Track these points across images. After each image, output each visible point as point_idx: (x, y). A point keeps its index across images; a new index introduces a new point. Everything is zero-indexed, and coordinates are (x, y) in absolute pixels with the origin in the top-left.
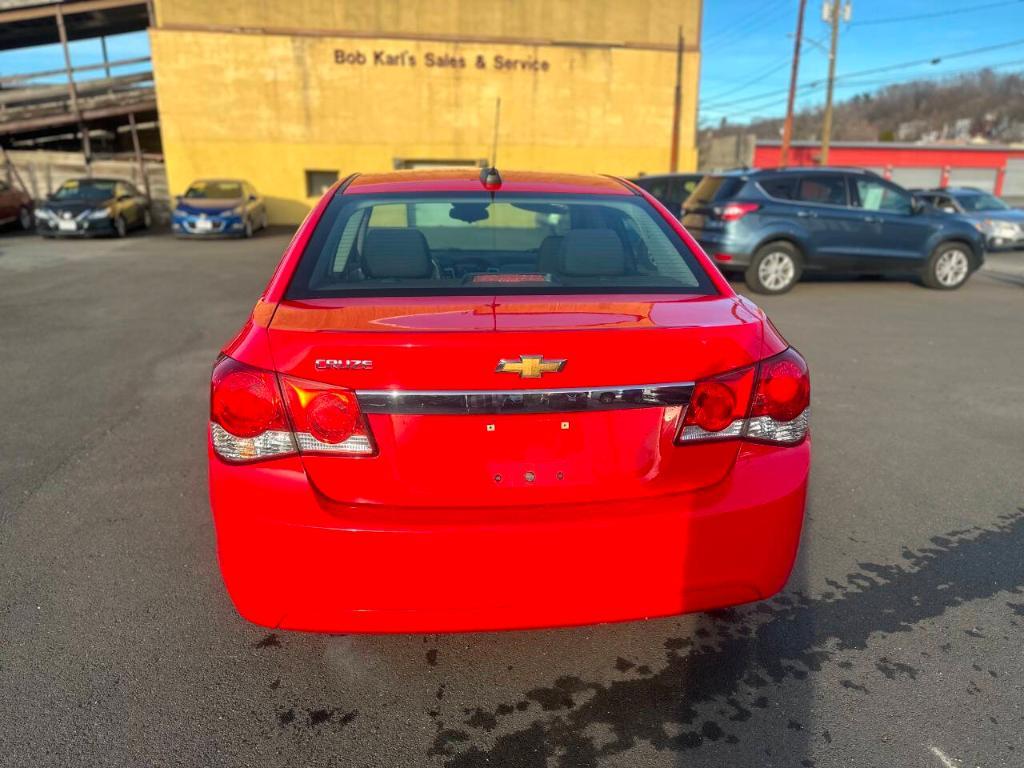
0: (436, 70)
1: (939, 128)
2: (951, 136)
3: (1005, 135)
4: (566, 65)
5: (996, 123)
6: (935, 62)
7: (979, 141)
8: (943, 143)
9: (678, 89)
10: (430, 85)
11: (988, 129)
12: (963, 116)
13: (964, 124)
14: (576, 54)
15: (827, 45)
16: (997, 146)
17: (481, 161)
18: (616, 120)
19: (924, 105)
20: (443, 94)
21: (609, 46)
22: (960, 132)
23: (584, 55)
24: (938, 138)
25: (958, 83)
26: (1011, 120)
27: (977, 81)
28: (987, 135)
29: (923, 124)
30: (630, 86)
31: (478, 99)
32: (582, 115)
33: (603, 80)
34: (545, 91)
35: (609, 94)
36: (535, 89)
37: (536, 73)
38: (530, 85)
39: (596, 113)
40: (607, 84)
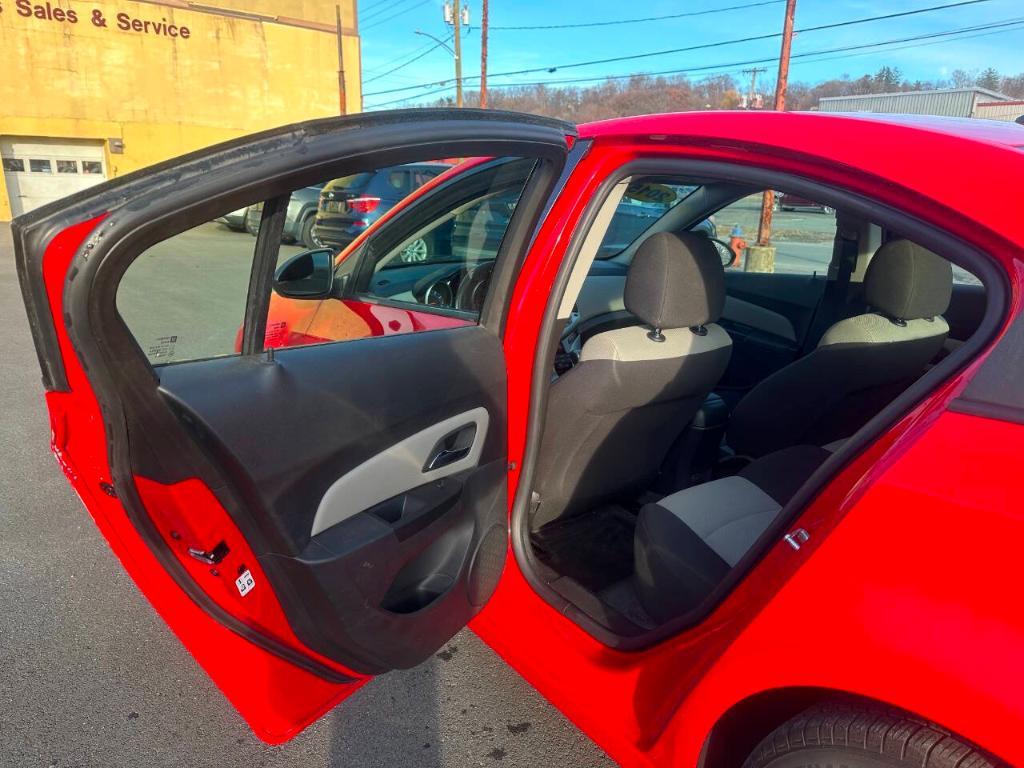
0: (34, 22)
4: (211, 35)
6: (552, 70)
9: (341, 72)
10: (27, 41)
14: (223, 23)
15: (451, 45)
17: (112, 141)
20: (49, 55)
21: (262, 19)
23: (232, 26)
30: (288, 66)
31: (101, 64)
32: (236, 94)
33: (258, 56)
34: (188, 62)
35: (265, 73)
36: (175, 58)
37: (174, 40)
38: (168, 53)
39: (253, 92)
40: (262, 61)
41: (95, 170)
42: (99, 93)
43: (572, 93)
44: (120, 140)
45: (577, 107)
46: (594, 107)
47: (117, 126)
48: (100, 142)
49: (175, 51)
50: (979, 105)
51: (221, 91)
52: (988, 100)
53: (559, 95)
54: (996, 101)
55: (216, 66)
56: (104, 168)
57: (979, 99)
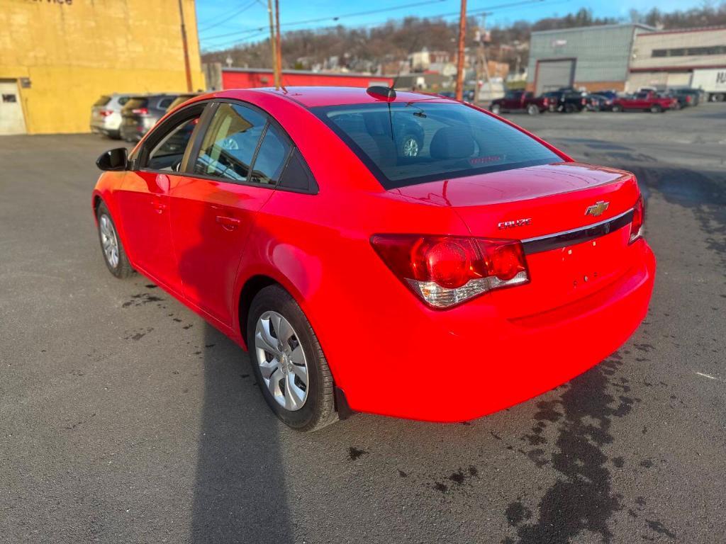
1: (321, 62)
2: (329, 67)
3: (358, 67)
4: (88, 2)
5: (351, 59)
6: (336, 19)
7: (345, 71)
8: (325, 72)
9: (183, 26)
11: (347, 62)
12: (333, 55)
13: (334, 59)
16: (353, 73)
18: (139, 49)
19: (309, 46)
22: (333, 65)
24: (322, 68)
25: (325, 33)
26: (359, 57)
27: (336, 32)
28: (348, 67)
29: (311, 58)
30: (145, 22)
31: (10, 25)
32: (109, 43)
33: (122, 16)
34: (72, 22)
35: (128, 28)
36: (63, 19)
37: (61, 7)
38: (58, 16)
39: (121, 42)
40: (126, 19)
41: (12, 99)
42: (10, 46)
43: (363, 31)
44: (28, 79)
45: (367, 42)
46: (379, 41)
47: (25, 69)
48: (13, 80)
49: (63, 14)
50: (639, 35)
51: (98, 42)
52: (643, 32)
53: (354, 33)
54: (648, 32)
55: (93, 24)
56: (18, 98)
57: (637, 31)
